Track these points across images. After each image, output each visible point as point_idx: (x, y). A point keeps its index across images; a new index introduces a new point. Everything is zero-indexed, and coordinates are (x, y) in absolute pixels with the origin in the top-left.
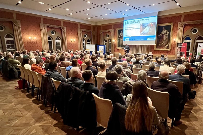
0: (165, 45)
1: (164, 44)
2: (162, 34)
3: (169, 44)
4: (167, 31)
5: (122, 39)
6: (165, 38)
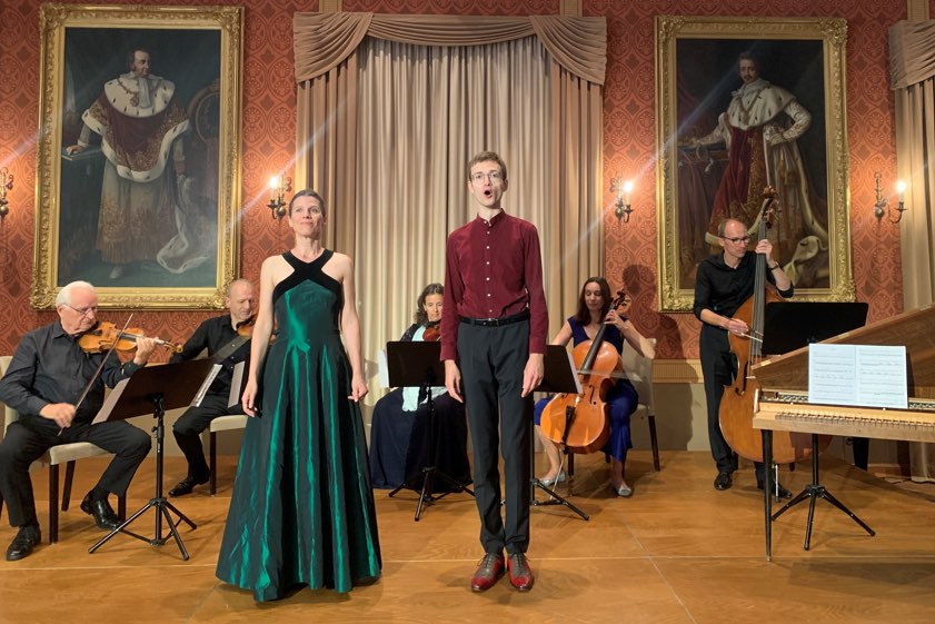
0: (785, 254)
4: (785, 98)
5: (139, 169)
6: (772, 174)
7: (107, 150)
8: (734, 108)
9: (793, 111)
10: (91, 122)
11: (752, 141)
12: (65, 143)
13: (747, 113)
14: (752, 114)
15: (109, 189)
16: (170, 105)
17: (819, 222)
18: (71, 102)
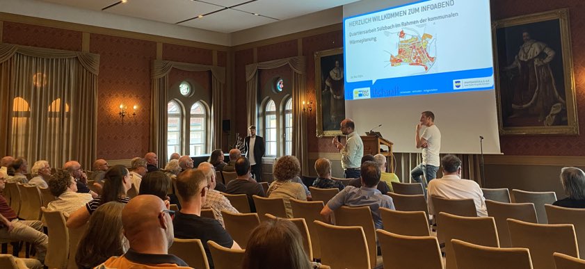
0: (547, 112)
1: (540, 105)
2: (522, 59)
4: (543, 46)
5: (339, 95)
6: (539, 79)
8: (521, 53)
9: (546, 51)
10: (327, 83)
11: (530, 66)
13: (527, 54)
14: (529, 54)
15: (332, 102)
17: (562, 98)
18: (323, 77)
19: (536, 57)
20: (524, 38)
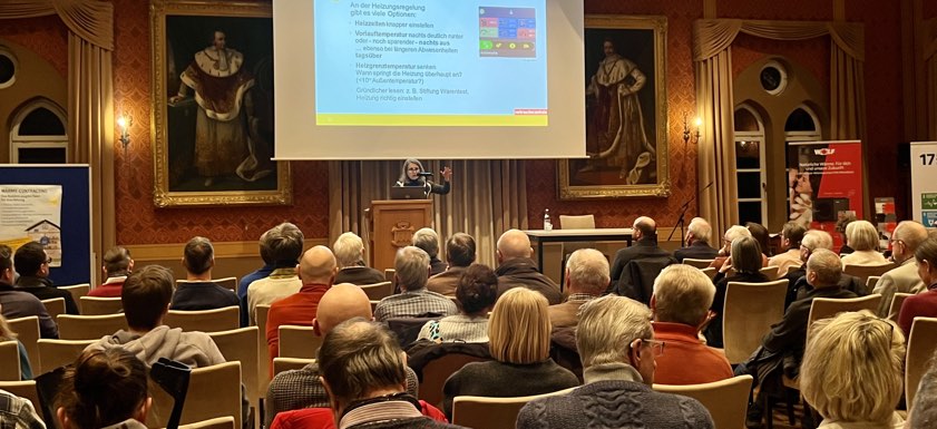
0: (631, 164)
1: (622, 153)
3: (654, 156)
4: (631, 66)
5: (222, 112)
6: (623, 114)
7: (199, 99)
8: (600, 71)
9: (635, 74)
10: (186, 80)
11: (611, 93)
12: (169, 96)
13: (608, 75)
14: (611, 76)
15: (201, 126)
16: (241, 69)
17: (651, 144)
18: (172, 66)
19: (621, 82)
20: (606, 51)
